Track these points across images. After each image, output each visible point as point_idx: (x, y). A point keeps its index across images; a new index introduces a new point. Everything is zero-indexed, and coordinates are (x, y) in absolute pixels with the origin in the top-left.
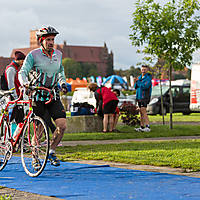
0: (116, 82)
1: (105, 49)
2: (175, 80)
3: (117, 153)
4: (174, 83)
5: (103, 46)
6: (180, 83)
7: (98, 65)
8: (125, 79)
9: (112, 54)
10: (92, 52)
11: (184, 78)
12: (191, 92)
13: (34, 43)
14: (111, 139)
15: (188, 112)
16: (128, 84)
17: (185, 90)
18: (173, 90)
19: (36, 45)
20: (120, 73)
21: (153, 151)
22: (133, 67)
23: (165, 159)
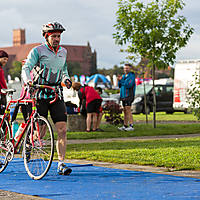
0: (99, 81)
1: (89, 48)
2: (158, 79)
3: (100, 152)
4: (157, 82)
5: (86, 45)
6: (163, 82)
7: (81, 65)
8: (108, 77)
9: (95, 53)
10: (75, 50)
11: (167, 77)
12: (175, 92)
13: (17, 42)
14: (95, 138)
15: (171, 111)
16: (111, 83)
17: (168, 89)
18: (156, 89)
19: (19, 44)
20: (104, 72)
21: (137, 150)
22: (116, 67)
23: (149, 158)
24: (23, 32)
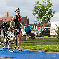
5: (26, 17)
6: (48, 27)
7: (25, 23)
9: (28, 19)
12: (51, 30)
17: (49, 30)
19: (6, 17)
20: (31, 25)
24: (8, 13)
